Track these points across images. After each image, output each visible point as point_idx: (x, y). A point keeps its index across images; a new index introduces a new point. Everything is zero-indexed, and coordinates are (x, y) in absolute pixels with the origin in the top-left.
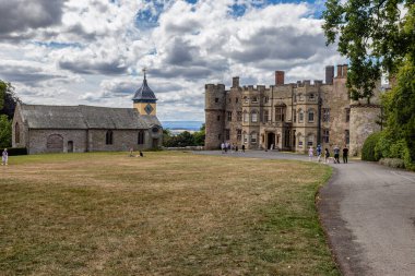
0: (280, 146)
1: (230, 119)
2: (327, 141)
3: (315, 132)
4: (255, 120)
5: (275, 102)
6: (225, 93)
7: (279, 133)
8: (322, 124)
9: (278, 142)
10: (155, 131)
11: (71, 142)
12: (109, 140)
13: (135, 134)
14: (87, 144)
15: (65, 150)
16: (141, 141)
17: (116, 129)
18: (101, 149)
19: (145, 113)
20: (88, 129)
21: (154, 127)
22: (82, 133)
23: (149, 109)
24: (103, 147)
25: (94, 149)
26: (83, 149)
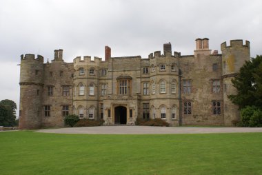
0: (135, 119)
1: (50, 94)
2: (190, 112)
3: (177, 103)
4: (92, 93)
7: (132, 106)
8: (182, 95)
9: (131, 116)
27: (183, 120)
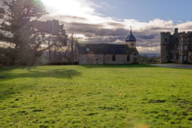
6: (171, 36)
10: (135, 54)
11: (97, 59)
12: (114, 59)
13: (126, 56)
14: (104, 60)
15: (94, 63)
16: (128, 59)
17: (117, 54)
18: (110, 63)
19: (130, 47)
20: (104, 54)
21: (134, 53)
22: (102, 56)
23: (132, 45)
24: (111, 62)
25: (107, 63)
26: (102, 63)
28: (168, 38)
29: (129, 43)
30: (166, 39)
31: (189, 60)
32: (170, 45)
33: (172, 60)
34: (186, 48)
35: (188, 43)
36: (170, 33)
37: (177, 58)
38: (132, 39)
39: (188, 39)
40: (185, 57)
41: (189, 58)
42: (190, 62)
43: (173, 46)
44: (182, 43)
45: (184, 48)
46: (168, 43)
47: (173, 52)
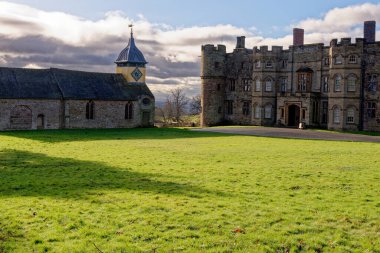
0: (307, 121)
1: (233, 89)
2: (373, 115)
3: (357, 104)
4: (269, 89)
5: (297, 66)
6: (227, 55)
7: (305, 105)
8: (365, 94)
9: (304, 117)
10: (146, 102)
11: (41, 116)
12: (90, 114)
13: (121, 107)
14: (63, 117)
15: (34, 127)
16: (129, 115)
17: (98, 99)
18: (80, 125)
19: (131, 80)
20: (63, 100)
21: (144, 97)
22: (55, 104)
23: (137, 75)
24: (83, 123)
25: (72, 125)
26: (56, 126)
27: (365, 125)
28: (221, 59)
29: (127, 71)
30: (217, 64)
31: (279, 117)
32: (224, 78)
33: (232, 117)
34: (269, 86)
35: (274, 75)
36: (224, 47)
37: (246, 111)
38: (136, 60)
39: (274, 65)
40: (268, 109)
41: (279, 112)
42: (283, 121)
43: (233, 80)
44: (261, 75)
45: (264, 87)
46: (221, 73)
47: (232, 96)
